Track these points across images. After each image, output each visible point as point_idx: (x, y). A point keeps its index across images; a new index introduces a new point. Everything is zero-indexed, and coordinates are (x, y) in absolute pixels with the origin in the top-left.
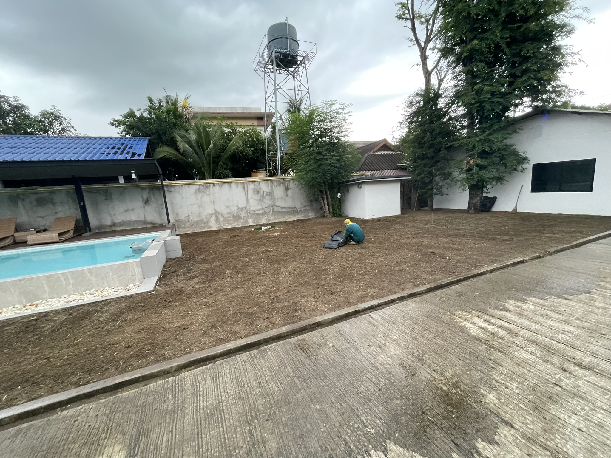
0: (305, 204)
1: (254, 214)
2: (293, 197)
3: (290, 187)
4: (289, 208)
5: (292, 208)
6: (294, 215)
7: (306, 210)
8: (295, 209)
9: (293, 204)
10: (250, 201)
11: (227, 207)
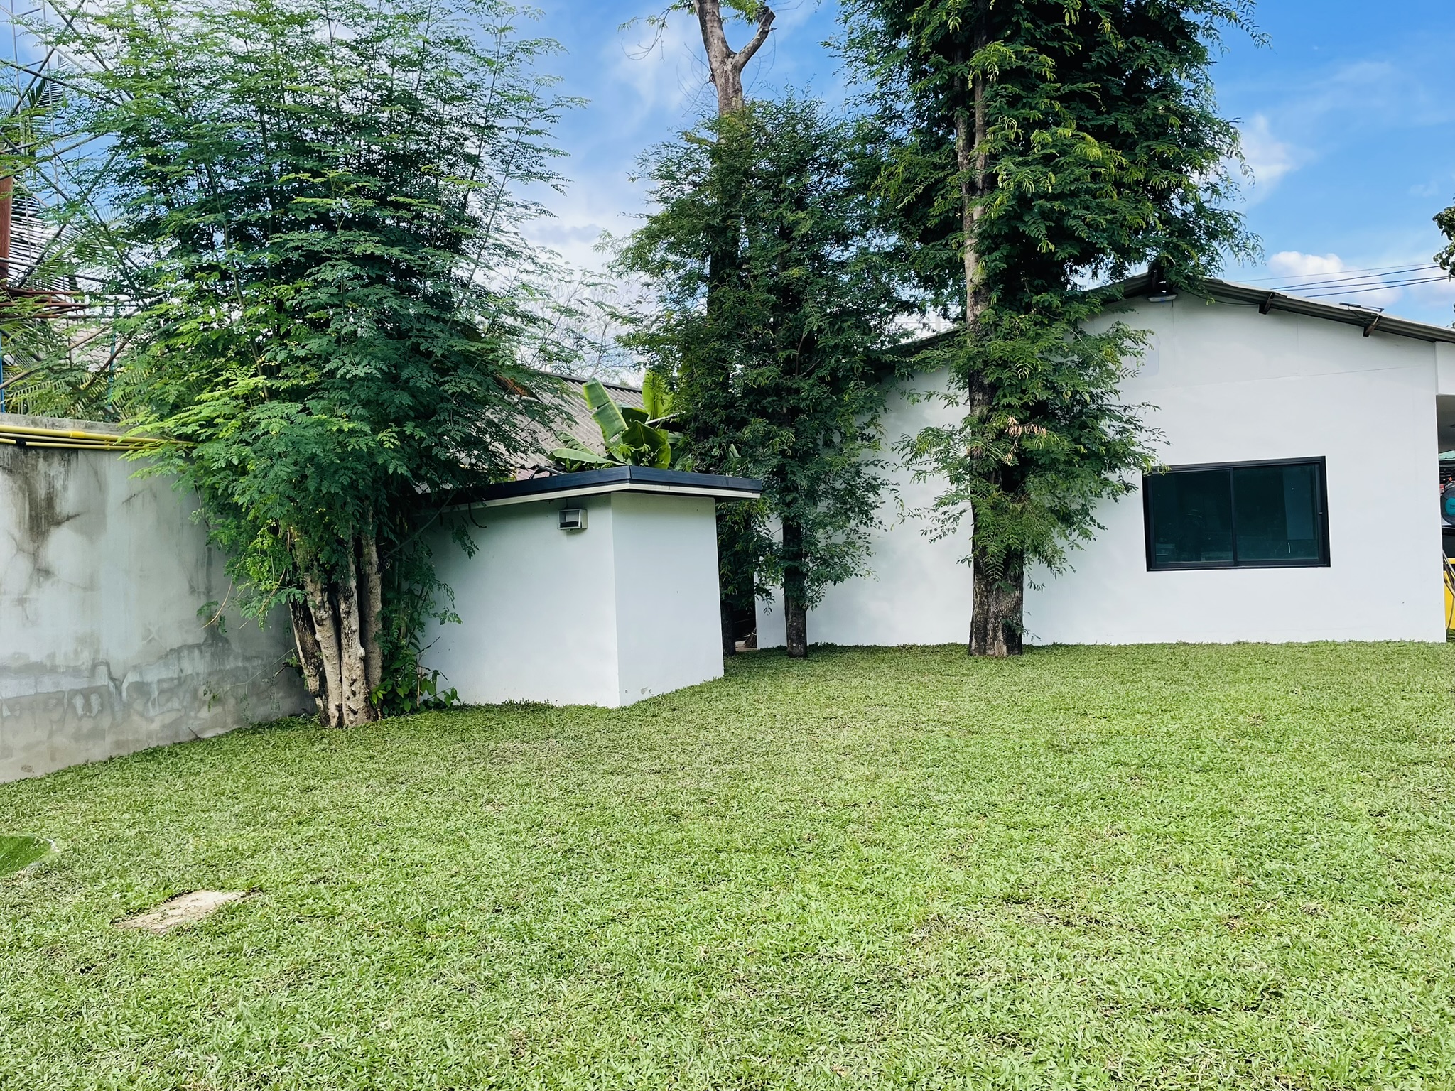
0: (175, 640)
2: (90, 585)
3: (68, 502)
4: (53, 670)
5: (75, 672)
6: (87, 725)
7: (181, 681)
8: (102, 680)
9: (88, 641)
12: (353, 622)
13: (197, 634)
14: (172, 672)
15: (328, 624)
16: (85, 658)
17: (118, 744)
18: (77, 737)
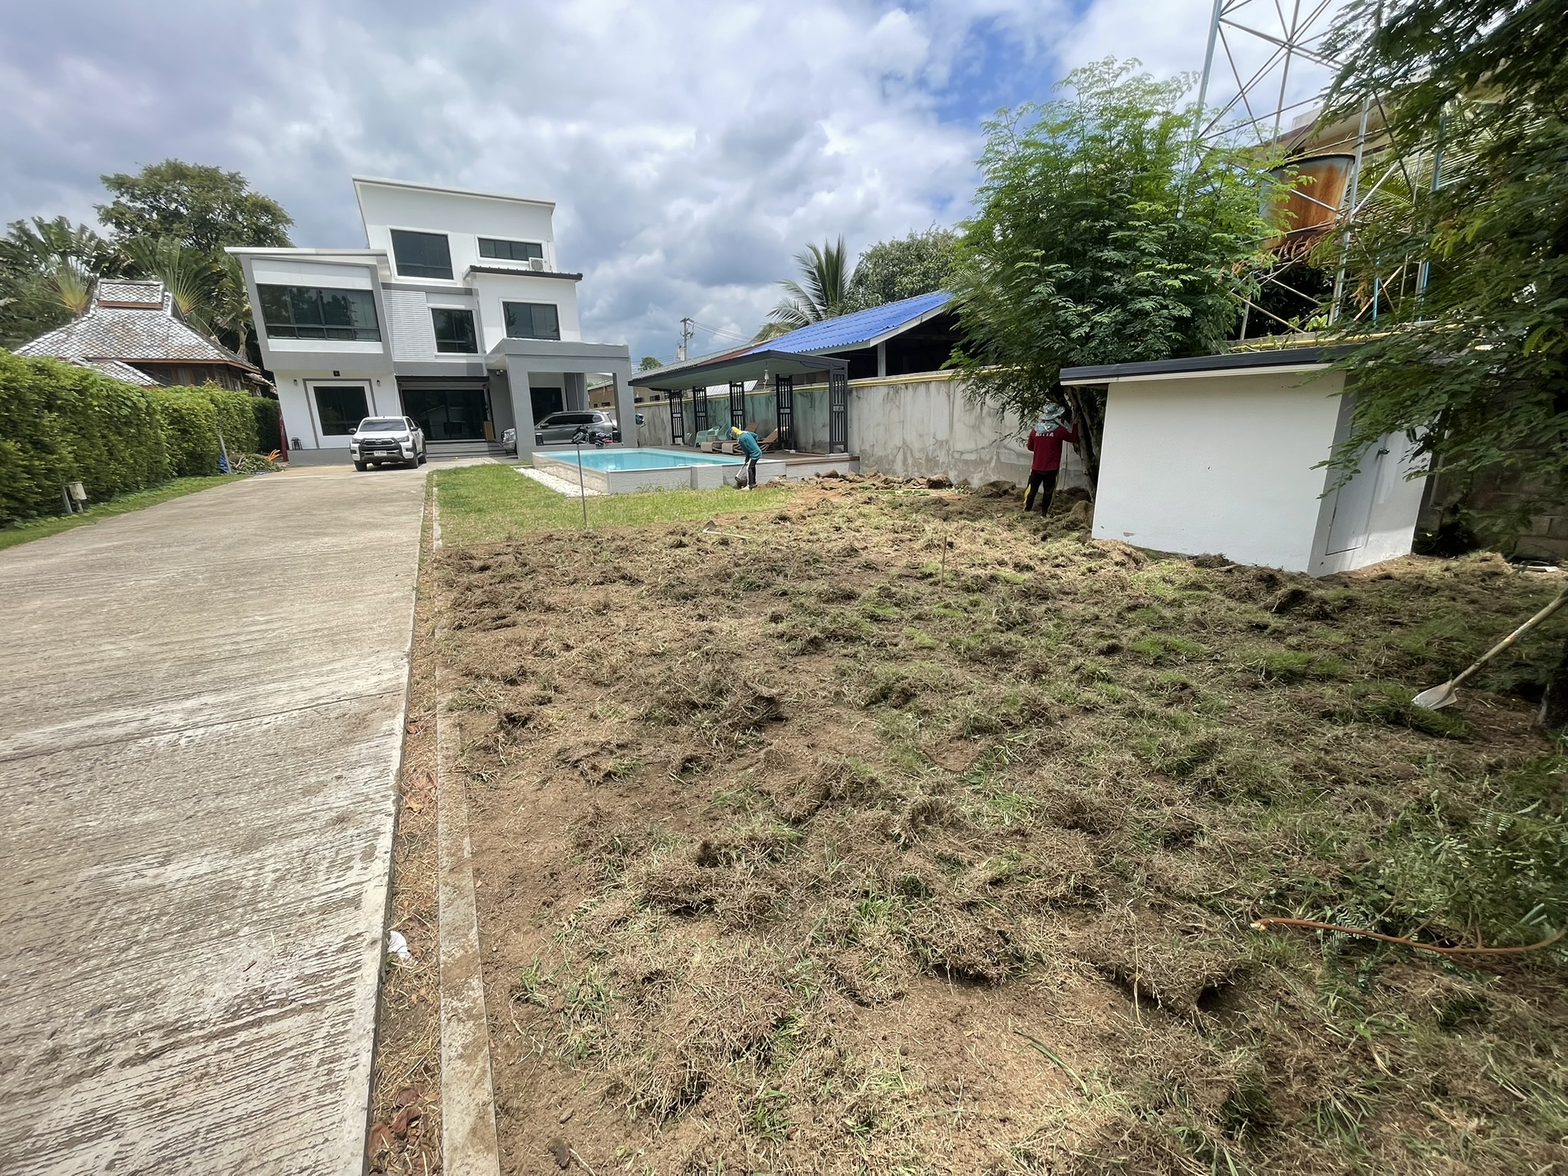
1: (959, 460)
10: (957, 426)
11: (921, 436)
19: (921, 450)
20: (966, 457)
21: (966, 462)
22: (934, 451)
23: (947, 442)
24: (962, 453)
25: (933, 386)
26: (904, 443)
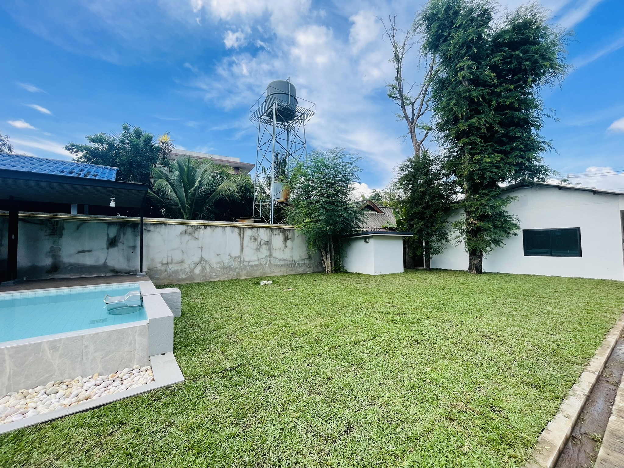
0: (304, 257)
1: (248, 266)
2: (292, 249)
3: (290, 237)
4: (287, 260)
5: (290, 261)
6: (291, 269)
7: (305, 264)
8: (293, 263)
9: (292, 257)
10: (245, 249)
11: (218, 255)
12: (329, 256)
13: (307, 257)
14: (303, 262)
15: (325, 257)
16: (291, 259)
17: (295, 272)
18: (290, 270)
19: (218, 263)
20: (251, 263)
21: (252, 266)
22: (229, 263)
23: (239, 257)
24: (249, 262)
25: (228, 229)
26: (202, 259)
